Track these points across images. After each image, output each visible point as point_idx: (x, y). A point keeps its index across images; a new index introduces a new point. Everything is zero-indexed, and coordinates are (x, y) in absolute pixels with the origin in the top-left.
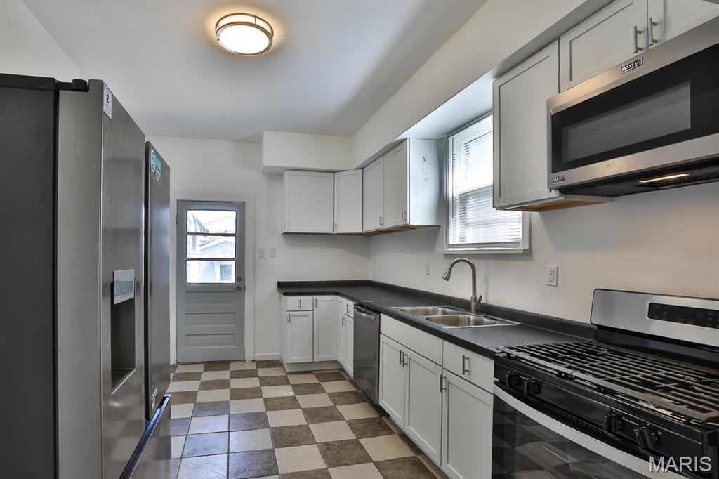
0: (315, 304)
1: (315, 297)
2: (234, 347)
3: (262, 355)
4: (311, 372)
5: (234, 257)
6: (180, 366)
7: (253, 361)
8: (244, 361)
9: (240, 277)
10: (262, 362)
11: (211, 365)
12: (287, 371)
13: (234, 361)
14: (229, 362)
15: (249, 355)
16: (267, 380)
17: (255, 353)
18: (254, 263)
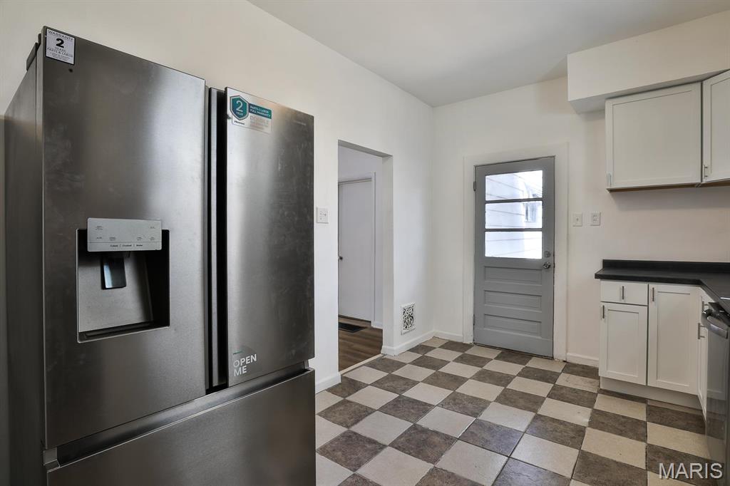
0: (652, 297)
1: (652, 285)
2: (539, 338)
3: (577, 357)
4: (643, 400)
5: (541, 227)
6: (475, 348)
7: (564, 361)
8: (552, 358)
9: (549, 251)
10: (575, 365)
11: (508, 354)
12: (601, 387)
13: (538, 356)
14: (531, 356)
15: (559, 353)
16: (564, 391)
17: (567, 351)
18: (568, 234)
